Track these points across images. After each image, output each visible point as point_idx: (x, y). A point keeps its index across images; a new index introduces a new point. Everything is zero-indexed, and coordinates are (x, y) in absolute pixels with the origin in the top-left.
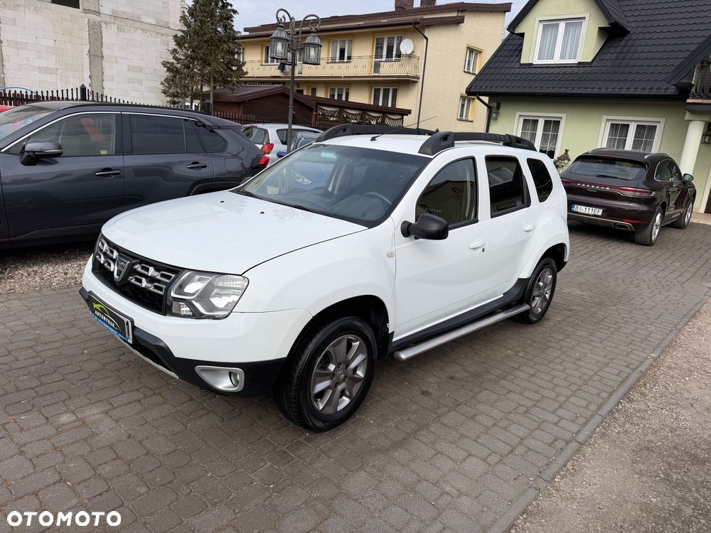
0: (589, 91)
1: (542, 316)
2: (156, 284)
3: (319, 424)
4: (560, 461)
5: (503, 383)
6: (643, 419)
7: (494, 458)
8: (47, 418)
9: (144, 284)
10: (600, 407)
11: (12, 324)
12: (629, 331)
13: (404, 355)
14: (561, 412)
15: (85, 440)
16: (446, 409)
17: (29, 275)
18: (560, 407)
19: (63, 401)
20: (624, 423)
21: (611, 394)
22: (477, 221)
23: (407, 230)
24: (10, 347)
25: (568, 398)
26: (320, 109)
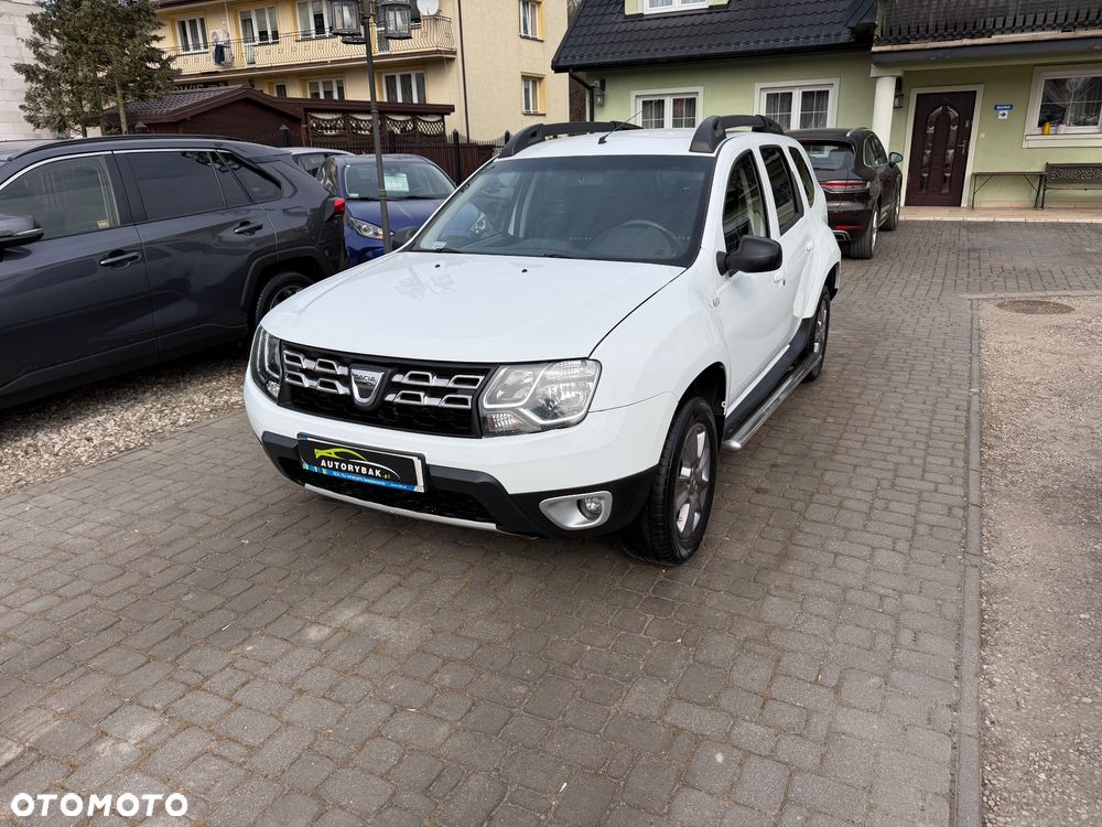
0: (732, 49)
2: (449, 395)
3: (683, 552)
4: (973, 529)
5: (838, 458)
6: (1018, 464)
7: (902, 546)
8: (287, 640)
9: (426, 400)
10: (967, 461)
11: (79, 529)
12: (926, 368)
13: (737, 443)
14: (930, 477)
15: (375, 652)
16: (802, 504)
18: (924, 471)
19: (287, 613)
20: (1003, 474)
21: (966, 445)
23: (725, 265)
24: (115, 562)
25: (924, 459)
26: (312, 117)
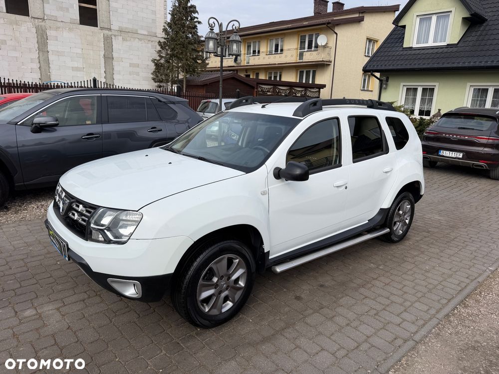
1: (403, 237)
2: (83, 217)
3: (206, 322)
4: (396, 357)
5: (362, 290)
6: (474, 321)
7: (342, 353)
8: (16, 312)
9: (76, 217)
10: (437, 312)
11: (15, 242)
12: (474, 249)
13: (279, 269)
14: (405, 315)
15: (37, 329)
16: (311, 311)
17: (38, 207)
18: (405, 310)
19: (31, 300)
20: (457, 325)
21: (449, 301)
22: (340, 166)
23: (278, 174)
24: (8, 259)
25: (413, 303)
26: (260, 87)
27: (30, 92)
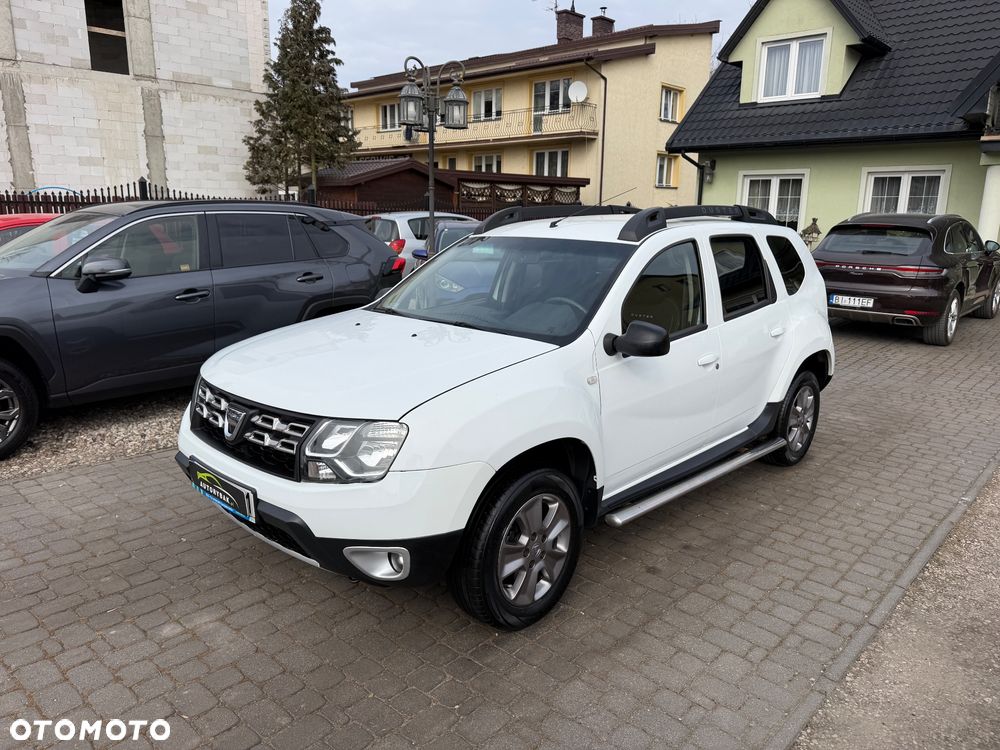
0: (839, 135)
1: (803, 454)
2: (284, 440)
3: (512, 620)
4: (851, 651)
5: (758, 549)
6: (961, 588)
7: (757, 654)
8: (144, 632)
9: (268, 441)
10: (898, 576)
11: (81, 508)
12: (928, 468)
13: (619, 519)
14: (844, 585)
15: (199, 657)
16: (684, 591)
17: (94, 440)
18: (843, 578)
19: (163, 608)
20: (935, 596)
21: (912, 557)
22: (706, 327)
23: (612, 346)
24: (83, 540)
25: (852, 565)
26: (464, 186)
27: (56, 212)
